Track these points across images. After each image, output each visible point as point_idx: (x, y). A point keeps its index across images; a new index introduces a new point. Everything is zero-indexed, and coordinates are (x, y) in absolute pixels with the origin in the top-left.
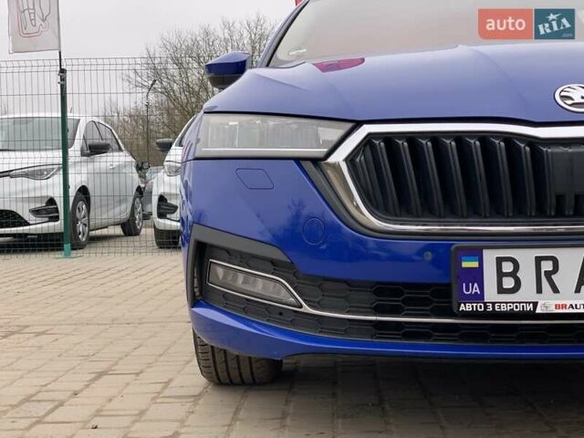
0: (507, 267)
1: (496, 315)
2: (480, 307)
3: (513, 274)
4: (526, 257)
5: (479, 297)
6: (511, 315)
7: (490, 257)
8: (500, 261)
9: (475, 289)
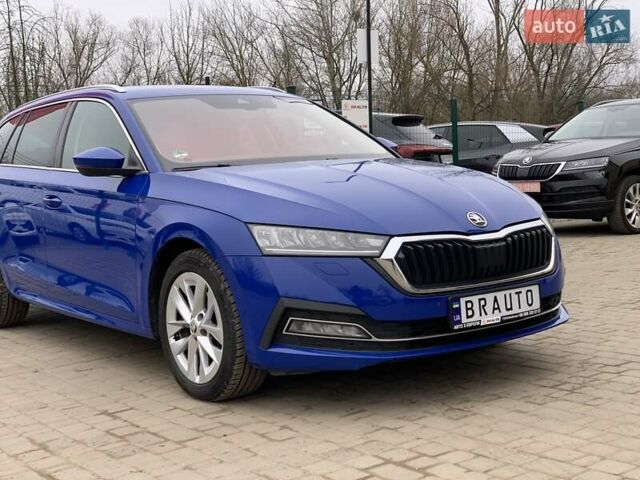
0: (469, 305)
1: (467, 328)
2: (461, 326)
3: (471, 309)
4: (475, 299)
5: (459, 322)
6: (472, 327)
7: (463, 301)
8: (467, 302)
9: (458, 318)
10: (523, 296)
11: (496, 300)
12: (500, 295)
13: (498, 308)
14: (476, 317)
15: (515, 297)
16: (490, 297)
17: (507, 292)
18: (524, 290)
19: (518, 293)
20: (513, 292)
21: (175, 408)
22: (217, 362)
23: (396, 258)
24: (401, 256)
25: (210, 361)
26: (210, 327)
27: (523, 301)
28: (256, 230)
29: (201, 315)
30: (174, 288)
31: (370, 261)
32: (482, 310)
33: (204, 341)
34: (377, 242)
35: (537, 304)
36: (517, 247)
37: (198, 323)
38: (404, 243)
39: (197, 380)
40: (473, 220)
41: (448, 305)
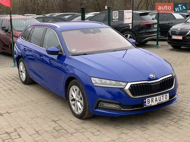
1: (148, 107)
3: (149, 101)
4: (150, 99)
5: (146, 105)
7: (147, 99)
8: (148, 100)
9: (145, 104)
10: (164, 97)
11: (156, 98)
12: (157, 97)
13: (157, 101)
14: (151, 103)
15: (162, 97)
16: (154, 98)
17: (160, 96)
18: (164, 95)
19: (163, 96)
20: (161, 96)
21: (71, 120)
22: (82, 110)
23: (129, 89)
24: (130, 88)
25: (80, 109)
26: (80, 101)
27: (164, 98)
28: (92, 78)
29: (78, 97)
30: (71, 88)
31: (122, 89)
32: (152, 101)
33: (79, 104)
34: (124, 84)
35: (168, 98)
36: (163, 83)
37: (77, 99)
38: (131, 85)
39: (77, 113)
40: (151, 77)
41: (143, 100)
